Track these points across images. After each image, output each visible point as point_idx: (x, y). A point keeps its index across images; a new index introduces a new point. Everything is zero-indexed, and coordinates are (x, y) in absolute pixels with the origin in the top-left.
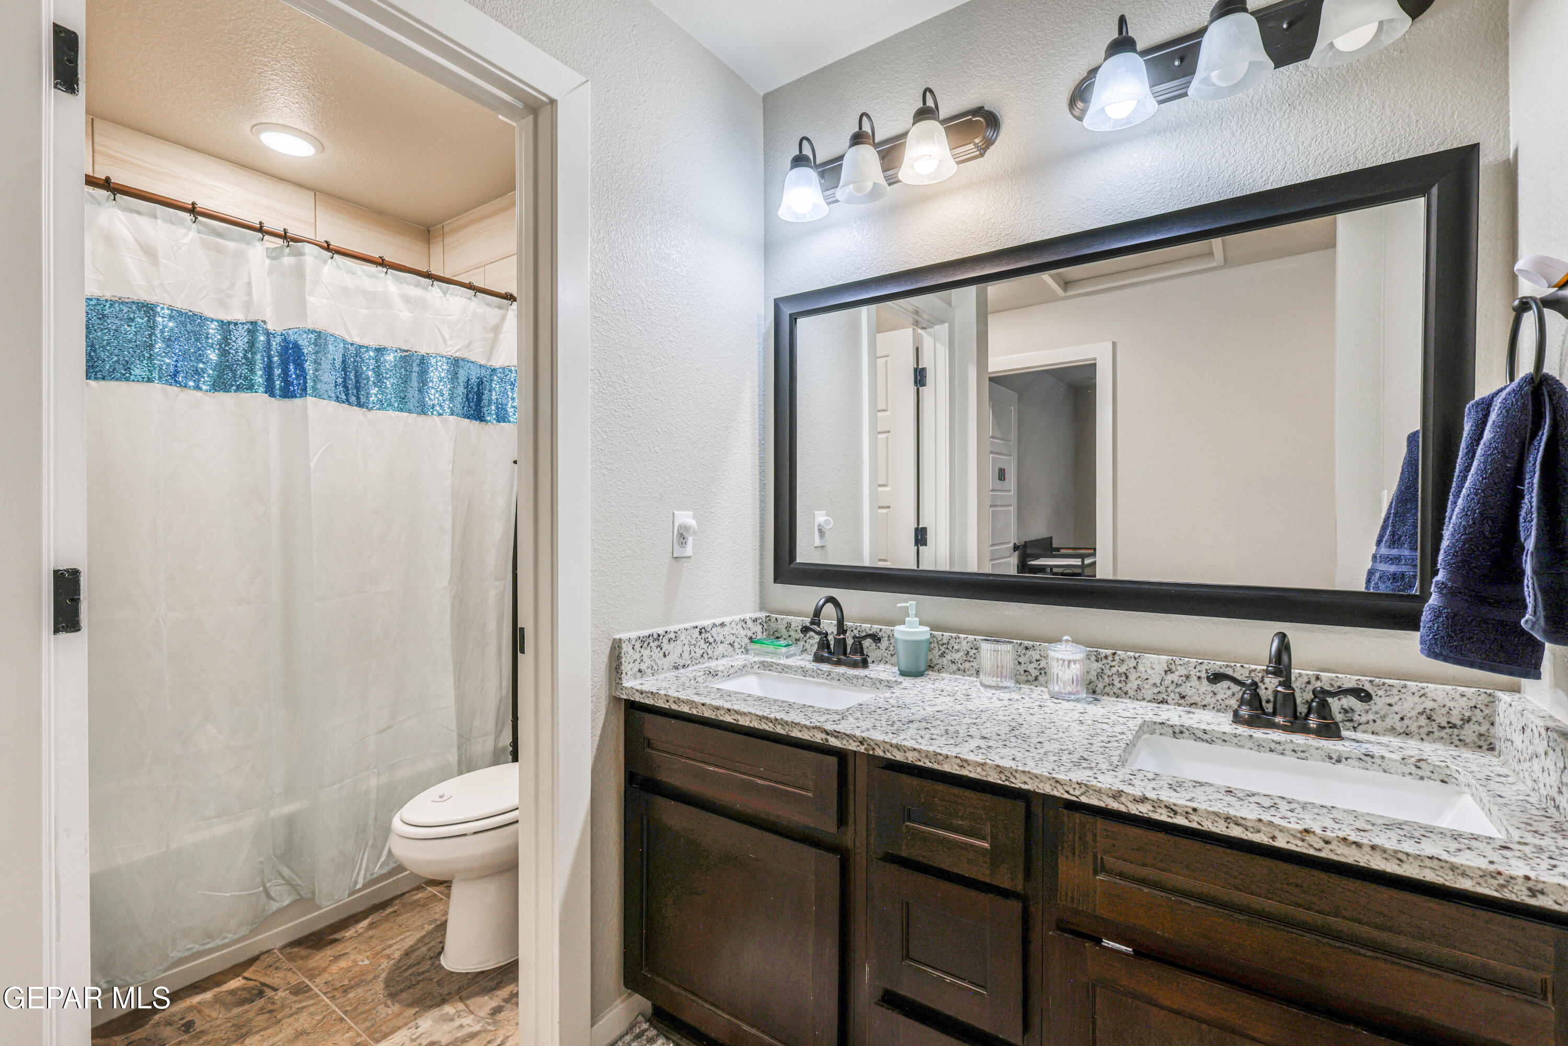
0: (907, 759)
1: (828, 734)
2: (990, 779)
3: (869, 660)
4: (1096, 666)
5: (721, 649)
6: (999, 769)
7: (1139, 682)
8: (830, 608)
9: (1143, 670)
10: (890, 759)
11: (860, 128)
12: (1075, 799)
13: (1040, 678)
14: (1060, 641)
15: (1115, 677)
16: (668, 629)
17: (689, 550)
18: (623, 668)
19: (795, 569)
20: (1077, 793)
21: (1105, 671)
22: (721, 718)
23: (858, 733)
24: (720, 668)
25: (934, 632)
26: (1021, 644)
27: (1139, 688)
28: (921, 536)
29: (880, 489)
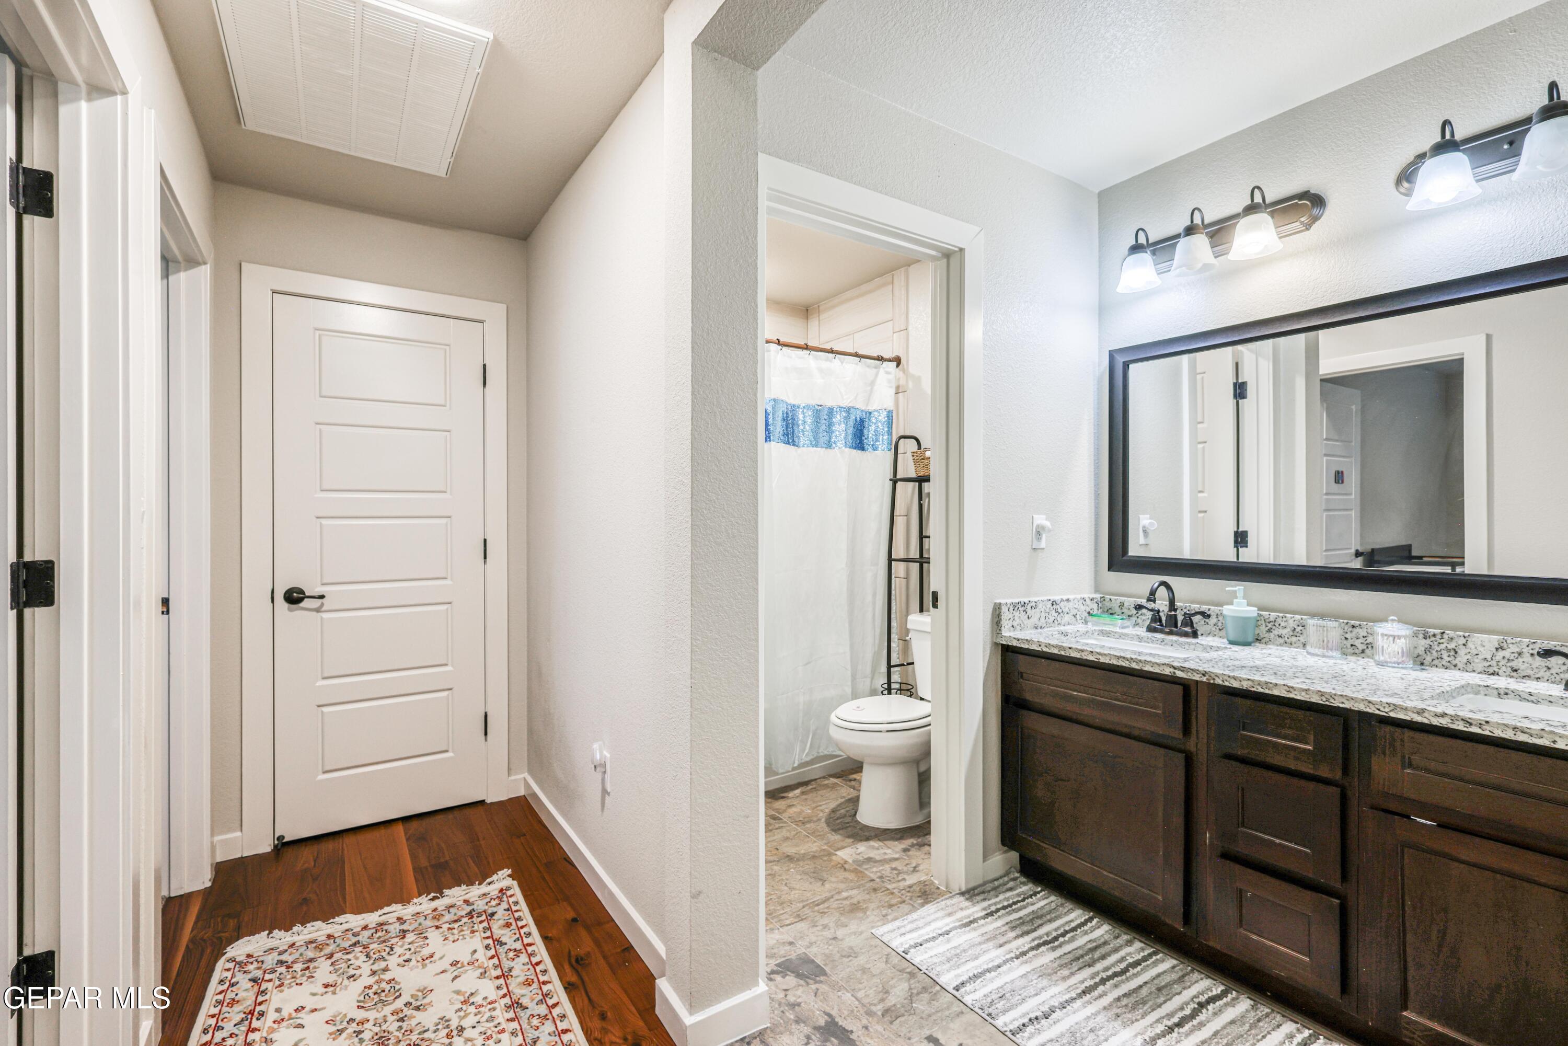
0: (1242, 686)
1: (1175, 668)
2: (1313, 700)
3: (1199, 633)
4: (1423, 643)
5: (1067, 618)
6: (1320, 694)
7: (1468, 656)
8: (1162, 589)
9: (1473, 647)
10: (1228, 687)
11: (1192, 222)
12: (1385, 714)
13: (1367, 651)
14: (1387, 621)
15: (1443, 652)
16: (1032, 599)
17: (1043, 544)
18: (1002, 623)
19: (1127, 560)
20: (1387, 710)
21: (1433, 647)
22: (1085, 657)
23: (1200, 669)
24: (1070, 631)
25: (1260, 612)
26: (1347, 623)
27: (1468, 662)
28: (1241, 539)
29: (1200, 495)
